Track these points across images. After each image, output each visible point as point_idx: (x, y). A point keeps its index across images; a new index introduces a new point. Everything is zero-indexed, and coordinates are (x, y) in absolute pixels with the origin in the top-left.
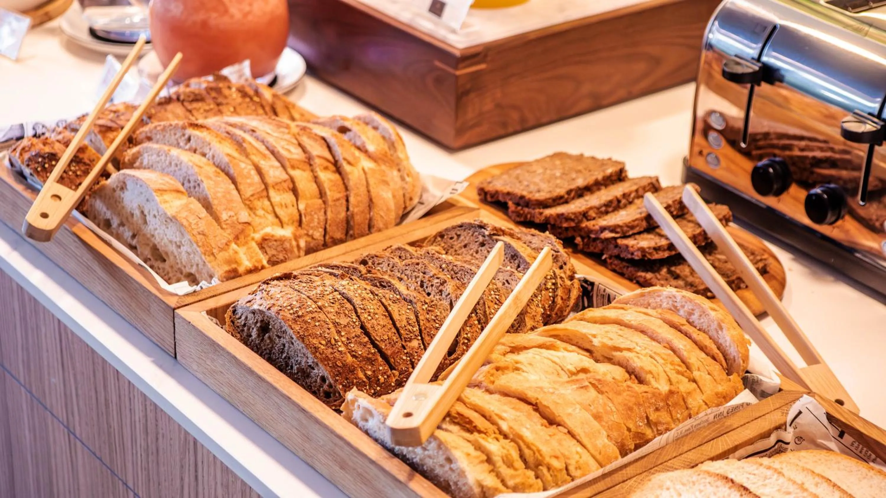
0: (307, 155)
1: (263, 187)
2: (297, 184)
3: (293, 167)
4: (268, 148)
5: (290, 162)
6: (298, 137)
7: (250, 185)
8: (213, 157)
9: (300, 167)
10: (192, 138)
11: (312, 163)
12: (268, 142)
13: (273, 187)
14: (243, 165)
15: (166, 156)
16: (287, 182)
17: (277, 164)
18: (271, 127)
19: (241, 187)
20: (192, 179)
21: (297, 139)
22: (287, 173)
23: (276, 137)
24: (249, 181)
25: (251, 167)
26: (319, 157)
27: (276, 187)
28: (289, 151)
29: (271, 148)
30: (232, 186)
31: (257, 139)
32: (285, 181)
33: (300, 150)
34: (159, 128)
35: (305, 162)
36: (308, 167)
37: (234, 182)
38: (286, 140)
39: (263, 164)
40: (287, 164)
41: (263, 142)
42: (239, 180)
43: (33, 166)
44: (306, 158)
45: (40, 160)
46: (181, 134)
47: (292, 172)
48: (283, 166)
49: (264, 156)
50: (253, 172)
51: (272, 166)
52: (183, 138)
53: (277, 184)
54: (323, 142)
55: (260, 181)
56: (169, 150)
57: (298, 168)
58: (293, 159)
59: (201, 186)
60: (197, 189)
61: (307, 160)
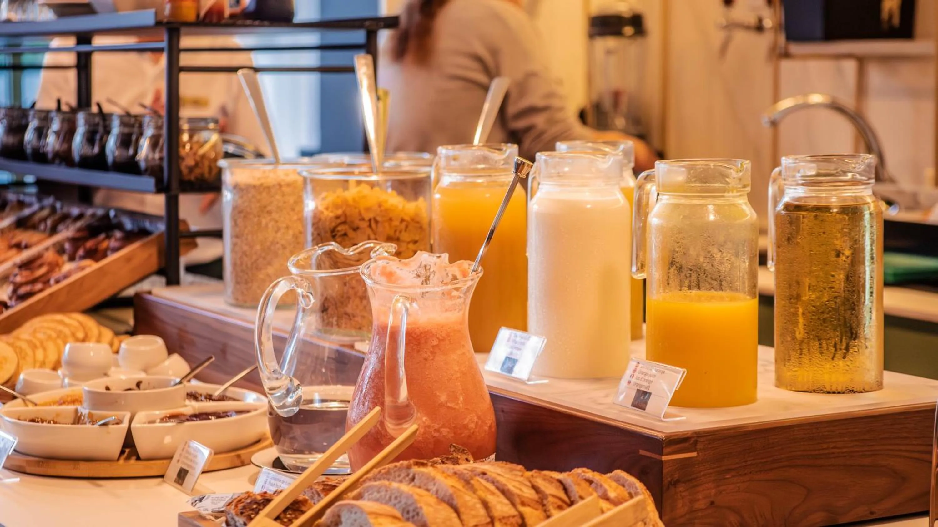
0: (540, 495)
1: (489, 520)
2: (526, 520)
3: (523, 504)
4: (498, 488)
5: (520, 499)
6: (531, 479)
7: (474, 516)
8: (437, 492)
9: (532, 505)
10: (417, 476)
11: (545, 502)
12: (498, 482)
13: (500, 520)
14: (468, 498)
15: (387, 491)
16: (516, 518)
17: (506, 501)
18: (503, 470)
19: (464, 517)
20: (411, 508)
21: (530, 482)
22: (517, 509)
23: (508, 478)
24: (473, 513)
25: (476, 500)
26: (554, 496)
27: (504, 521)
28: (521, 490)
29: (501, 487)
30: (454, 515)
31: (487, 480)
32: (514, 516)
33: (533, 492)
34: (383, 471)
35: (537, 502)
36: (540, 507)
37: (457, 511)
38: (519, 481)
39: (490, 499)
40: (517, 501)
41: (493, 482)
42: (462, 510)
43: (247, 513)
44: (540, 498)
45: (255, 506)
46: (406, 474)
47: (522, 509)
48: (513, 504)
49: (493, 494)
50: (479, 506)
51: (500, 502)
52: (407, 479)
53: (504, 518)
54: (558, 484)
55: (486, 514)
56: (390, 484)
57: (529, 506)
58: (524, 497)
59: (420, 514)
60: (416, 518)
61: (539, 500)
